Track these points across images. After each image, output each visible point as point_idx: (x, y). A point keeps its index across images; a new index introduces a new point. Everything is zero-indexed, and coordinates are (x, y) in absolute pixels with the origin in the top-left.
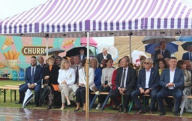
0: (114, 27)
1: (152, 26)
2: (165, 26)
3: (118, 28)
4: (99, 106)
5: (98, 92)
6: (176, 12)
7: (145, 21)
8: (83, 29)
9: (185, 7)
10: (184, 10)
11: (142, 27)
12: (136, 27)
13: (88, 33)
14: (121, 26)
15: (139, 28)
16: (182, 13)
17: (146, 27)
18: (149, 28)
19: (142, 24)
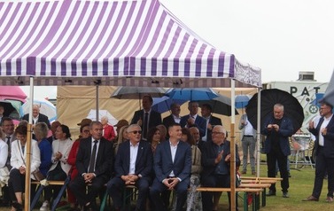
0: (78, 70)
1: (143, 71)
2: (165, 71)
3: (84, 73)
4: (45, 204)
5: (45, 180)
6: (181, 50)
7: (130, 61)
8: (24, 72)
9: (195, 42)
10: (193, 46)
11: (126, 72)
12: (116, 72)
13: (32, 79)
14: (90, 70)
15: (121, 74)
16: (191, 51)
17: (133, 72)
18: (138, 74)
19: (126, 68)
